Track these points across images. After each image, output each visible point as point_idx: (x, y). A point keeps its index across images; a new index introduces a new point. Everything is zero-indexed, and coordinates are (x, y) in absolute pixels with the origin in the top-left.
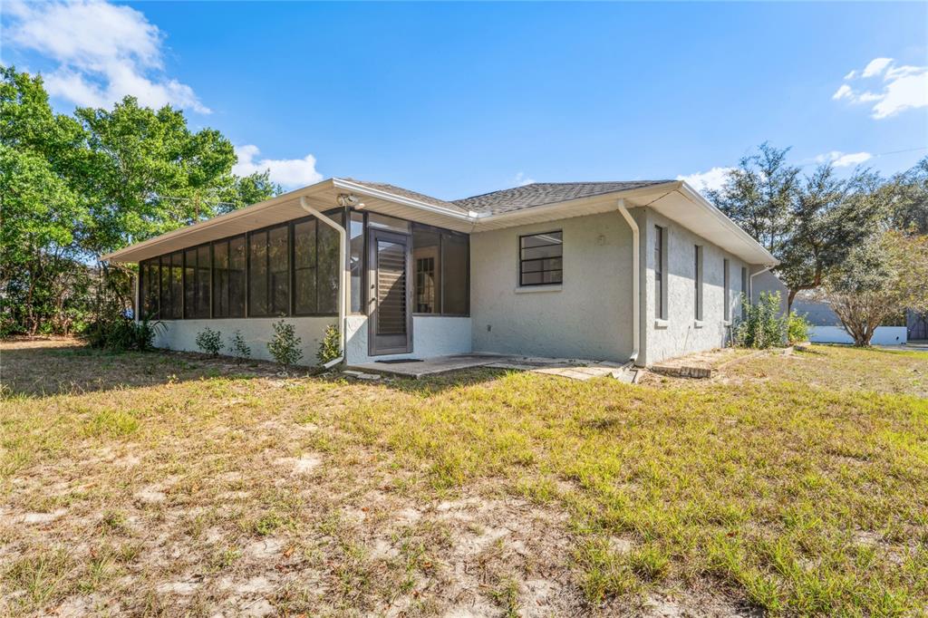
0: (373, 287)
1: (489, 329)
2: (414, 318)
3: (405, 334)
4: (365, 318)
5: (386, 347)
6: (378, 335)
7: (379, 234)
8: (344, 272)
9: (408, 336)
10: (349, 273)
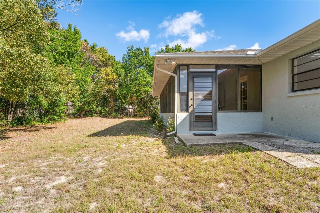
0: (191, 100)
1: (272, 119)
2: (218, 113)
3: (212, 121)
4: (187, 114)
5: (199, 127)
6: (194, 122)
7: (194, 74)
8: (176, 94)
9: (214, 123)
10: (179, 94)
